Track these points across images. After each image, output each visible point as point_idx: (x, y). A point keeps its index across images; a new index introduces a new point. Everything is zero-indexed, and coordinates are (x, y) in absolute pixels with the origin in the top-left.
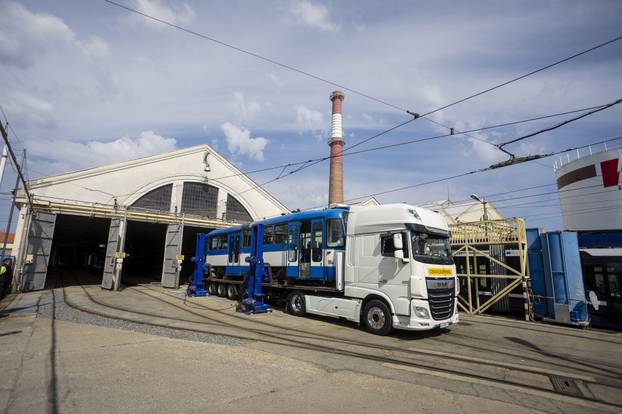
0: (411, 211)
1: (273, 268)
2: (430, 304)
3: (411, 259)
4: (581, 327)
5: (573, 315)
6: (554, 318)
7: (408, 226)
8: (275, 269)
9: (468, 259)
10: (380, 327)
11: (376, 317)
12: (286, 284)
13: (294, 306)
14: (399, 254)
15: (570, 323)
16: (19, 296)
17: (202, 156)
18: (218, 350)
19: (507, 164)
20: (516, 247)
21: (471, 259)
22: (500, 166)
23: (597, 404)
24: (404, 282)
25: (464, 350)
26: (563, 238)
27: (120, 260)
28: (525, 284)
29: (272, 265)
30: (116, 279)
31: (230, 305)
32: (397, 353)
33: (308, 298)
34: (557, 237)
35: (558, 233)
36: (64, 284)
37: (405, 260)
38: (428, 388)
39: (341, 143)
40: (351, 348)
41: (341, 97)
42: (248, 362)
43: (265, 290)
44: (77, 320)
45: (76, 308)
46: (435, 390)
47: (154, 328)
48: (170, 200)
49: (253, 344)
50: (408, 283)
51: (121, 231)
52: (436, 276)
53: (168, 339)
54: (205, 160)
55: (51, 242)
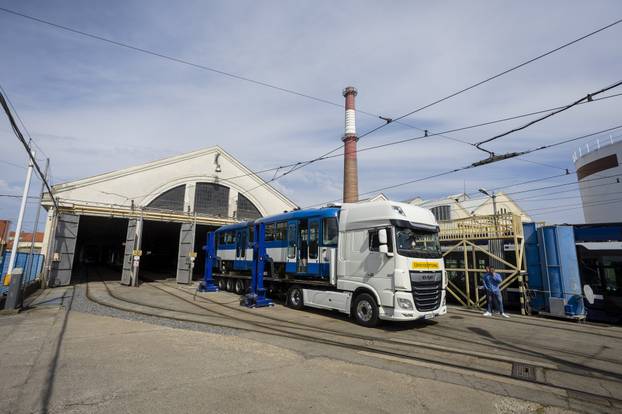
0: (396, 208)
1: (275, 263)
2: (414, 296)
3: (394, 254)
4: (575, 321)
5: (567, 309)
6: (549, 311)
7: (393, 222)
8: (277, 265)
9: (466, 254)
10: (368, 319)
11: (364, 310)
12: (287, 278)
13: (293, 299)
14: (384, 249)
15: (564, 316)
16: (47, 291)
17: (212, 157)
18: (213, 338)
19: (487, 162)
20: (512, 241)
21: (469, 253)
22: (481, 163)
23: (544, 387)
24: (389, 276)
25: (445, 341)
26: (558, 232)
27: (137, 258)
28: (521, 279)
29: (274, 260)
30: (134, 275)
31: (234, 299)
32: (376, 343)
33: (305, 291)
34: (551, 231)
35: (553, 228)
36: (87, 280)
37: (390, 254)
38: (392, 373)
39: (356, 139)
40: (336, 338)
41: (354, 93)
42: (237, 349)
43: (266, 284)
44: (94, 312)
45: (96, 302)
46: (397, 374)
47: (161, 320)
48: (183, 201)
49: (247, 334)
50: (392, 276)
51: (138, 230)
52: (421, 270)
53: (172, 329)
54: (216, 160)
55: (75, 241)
